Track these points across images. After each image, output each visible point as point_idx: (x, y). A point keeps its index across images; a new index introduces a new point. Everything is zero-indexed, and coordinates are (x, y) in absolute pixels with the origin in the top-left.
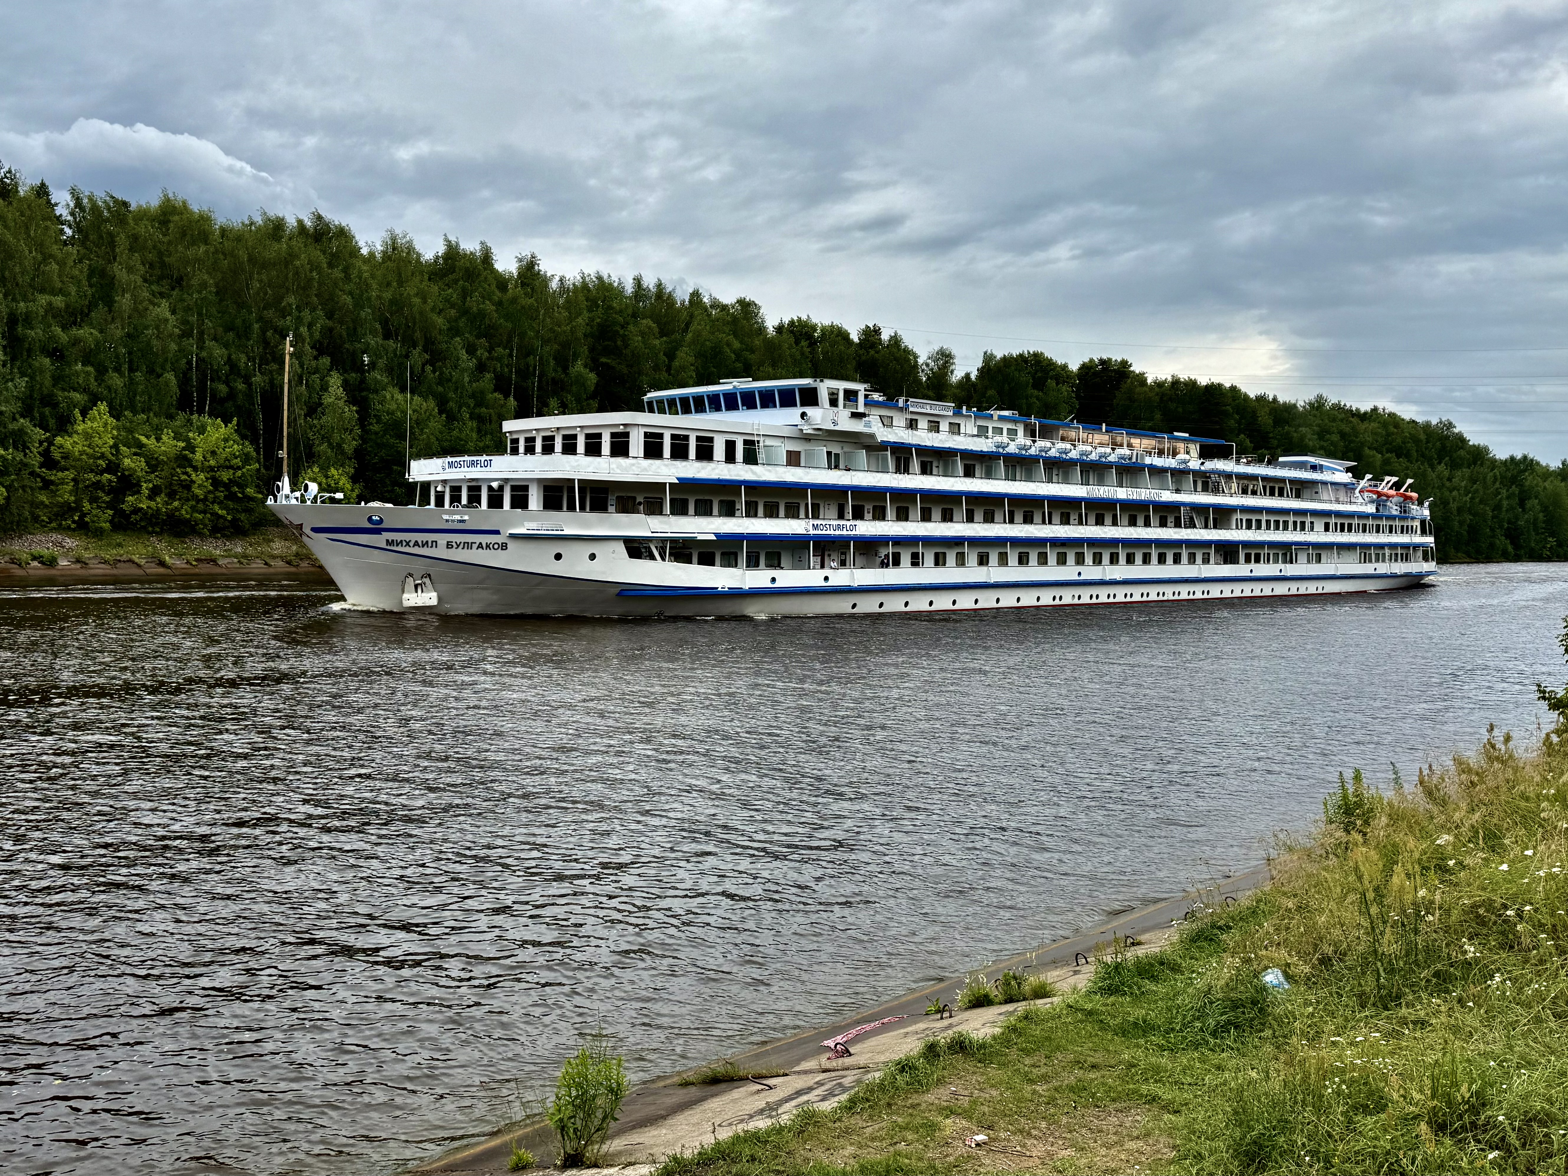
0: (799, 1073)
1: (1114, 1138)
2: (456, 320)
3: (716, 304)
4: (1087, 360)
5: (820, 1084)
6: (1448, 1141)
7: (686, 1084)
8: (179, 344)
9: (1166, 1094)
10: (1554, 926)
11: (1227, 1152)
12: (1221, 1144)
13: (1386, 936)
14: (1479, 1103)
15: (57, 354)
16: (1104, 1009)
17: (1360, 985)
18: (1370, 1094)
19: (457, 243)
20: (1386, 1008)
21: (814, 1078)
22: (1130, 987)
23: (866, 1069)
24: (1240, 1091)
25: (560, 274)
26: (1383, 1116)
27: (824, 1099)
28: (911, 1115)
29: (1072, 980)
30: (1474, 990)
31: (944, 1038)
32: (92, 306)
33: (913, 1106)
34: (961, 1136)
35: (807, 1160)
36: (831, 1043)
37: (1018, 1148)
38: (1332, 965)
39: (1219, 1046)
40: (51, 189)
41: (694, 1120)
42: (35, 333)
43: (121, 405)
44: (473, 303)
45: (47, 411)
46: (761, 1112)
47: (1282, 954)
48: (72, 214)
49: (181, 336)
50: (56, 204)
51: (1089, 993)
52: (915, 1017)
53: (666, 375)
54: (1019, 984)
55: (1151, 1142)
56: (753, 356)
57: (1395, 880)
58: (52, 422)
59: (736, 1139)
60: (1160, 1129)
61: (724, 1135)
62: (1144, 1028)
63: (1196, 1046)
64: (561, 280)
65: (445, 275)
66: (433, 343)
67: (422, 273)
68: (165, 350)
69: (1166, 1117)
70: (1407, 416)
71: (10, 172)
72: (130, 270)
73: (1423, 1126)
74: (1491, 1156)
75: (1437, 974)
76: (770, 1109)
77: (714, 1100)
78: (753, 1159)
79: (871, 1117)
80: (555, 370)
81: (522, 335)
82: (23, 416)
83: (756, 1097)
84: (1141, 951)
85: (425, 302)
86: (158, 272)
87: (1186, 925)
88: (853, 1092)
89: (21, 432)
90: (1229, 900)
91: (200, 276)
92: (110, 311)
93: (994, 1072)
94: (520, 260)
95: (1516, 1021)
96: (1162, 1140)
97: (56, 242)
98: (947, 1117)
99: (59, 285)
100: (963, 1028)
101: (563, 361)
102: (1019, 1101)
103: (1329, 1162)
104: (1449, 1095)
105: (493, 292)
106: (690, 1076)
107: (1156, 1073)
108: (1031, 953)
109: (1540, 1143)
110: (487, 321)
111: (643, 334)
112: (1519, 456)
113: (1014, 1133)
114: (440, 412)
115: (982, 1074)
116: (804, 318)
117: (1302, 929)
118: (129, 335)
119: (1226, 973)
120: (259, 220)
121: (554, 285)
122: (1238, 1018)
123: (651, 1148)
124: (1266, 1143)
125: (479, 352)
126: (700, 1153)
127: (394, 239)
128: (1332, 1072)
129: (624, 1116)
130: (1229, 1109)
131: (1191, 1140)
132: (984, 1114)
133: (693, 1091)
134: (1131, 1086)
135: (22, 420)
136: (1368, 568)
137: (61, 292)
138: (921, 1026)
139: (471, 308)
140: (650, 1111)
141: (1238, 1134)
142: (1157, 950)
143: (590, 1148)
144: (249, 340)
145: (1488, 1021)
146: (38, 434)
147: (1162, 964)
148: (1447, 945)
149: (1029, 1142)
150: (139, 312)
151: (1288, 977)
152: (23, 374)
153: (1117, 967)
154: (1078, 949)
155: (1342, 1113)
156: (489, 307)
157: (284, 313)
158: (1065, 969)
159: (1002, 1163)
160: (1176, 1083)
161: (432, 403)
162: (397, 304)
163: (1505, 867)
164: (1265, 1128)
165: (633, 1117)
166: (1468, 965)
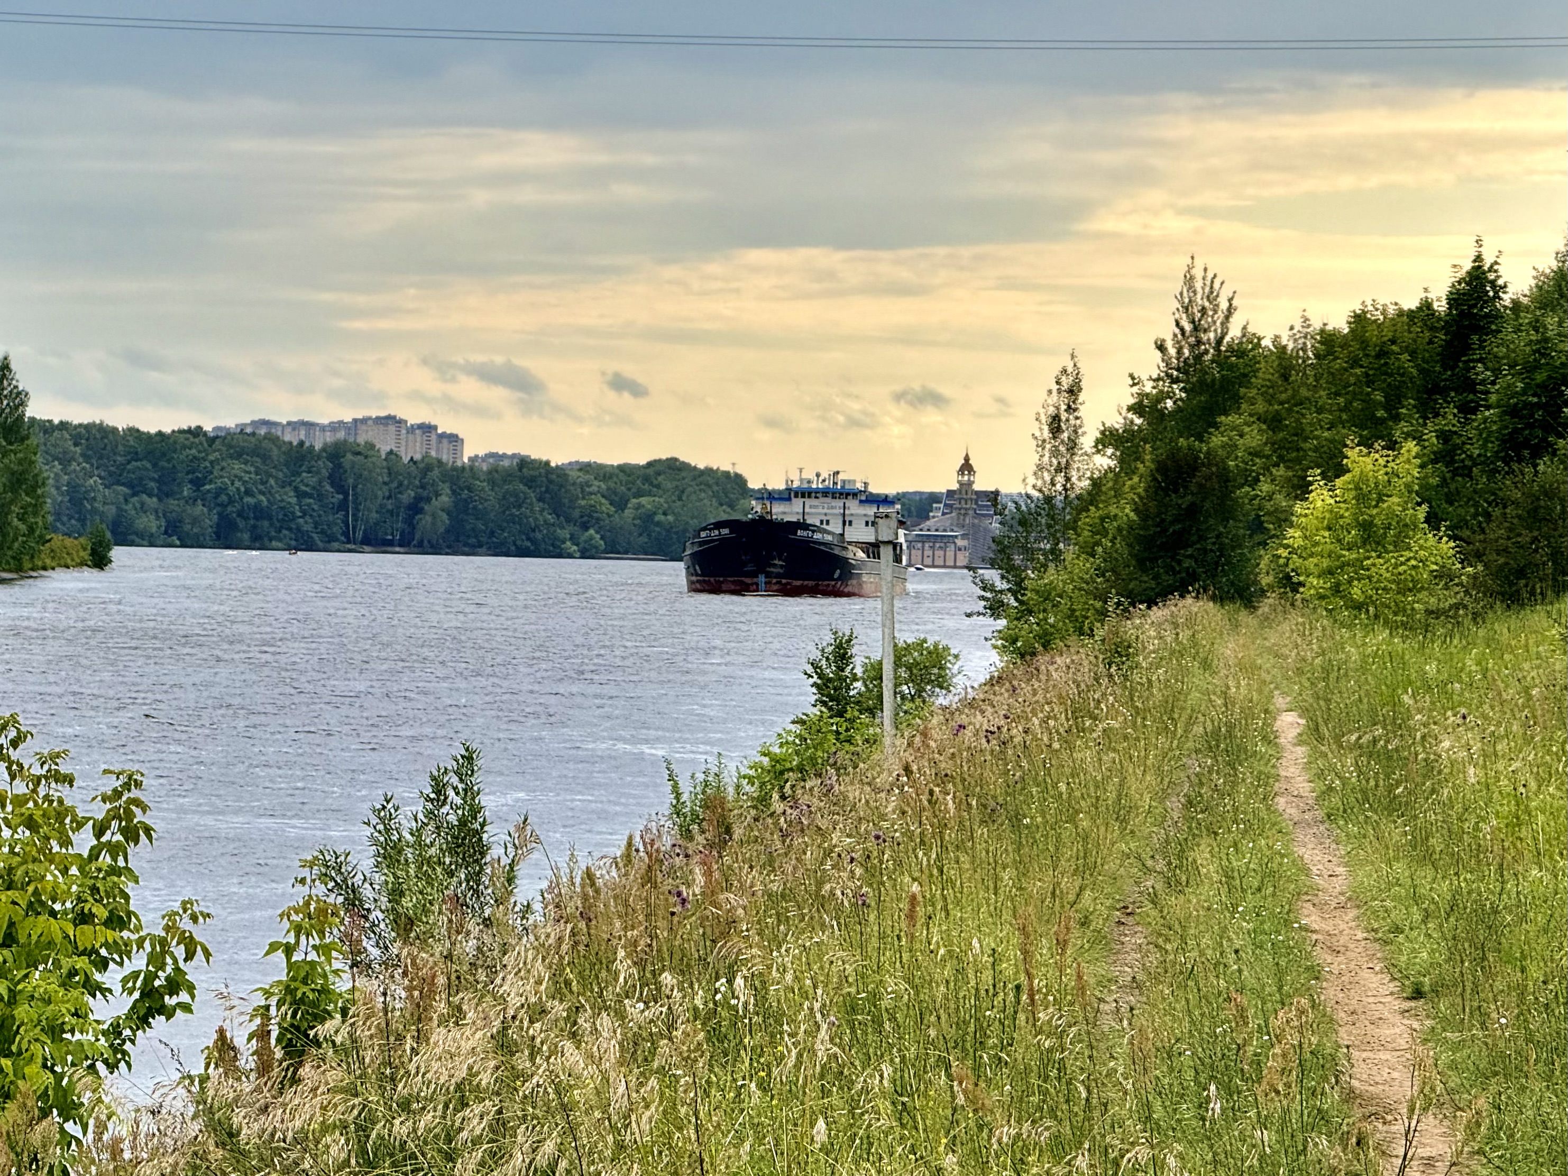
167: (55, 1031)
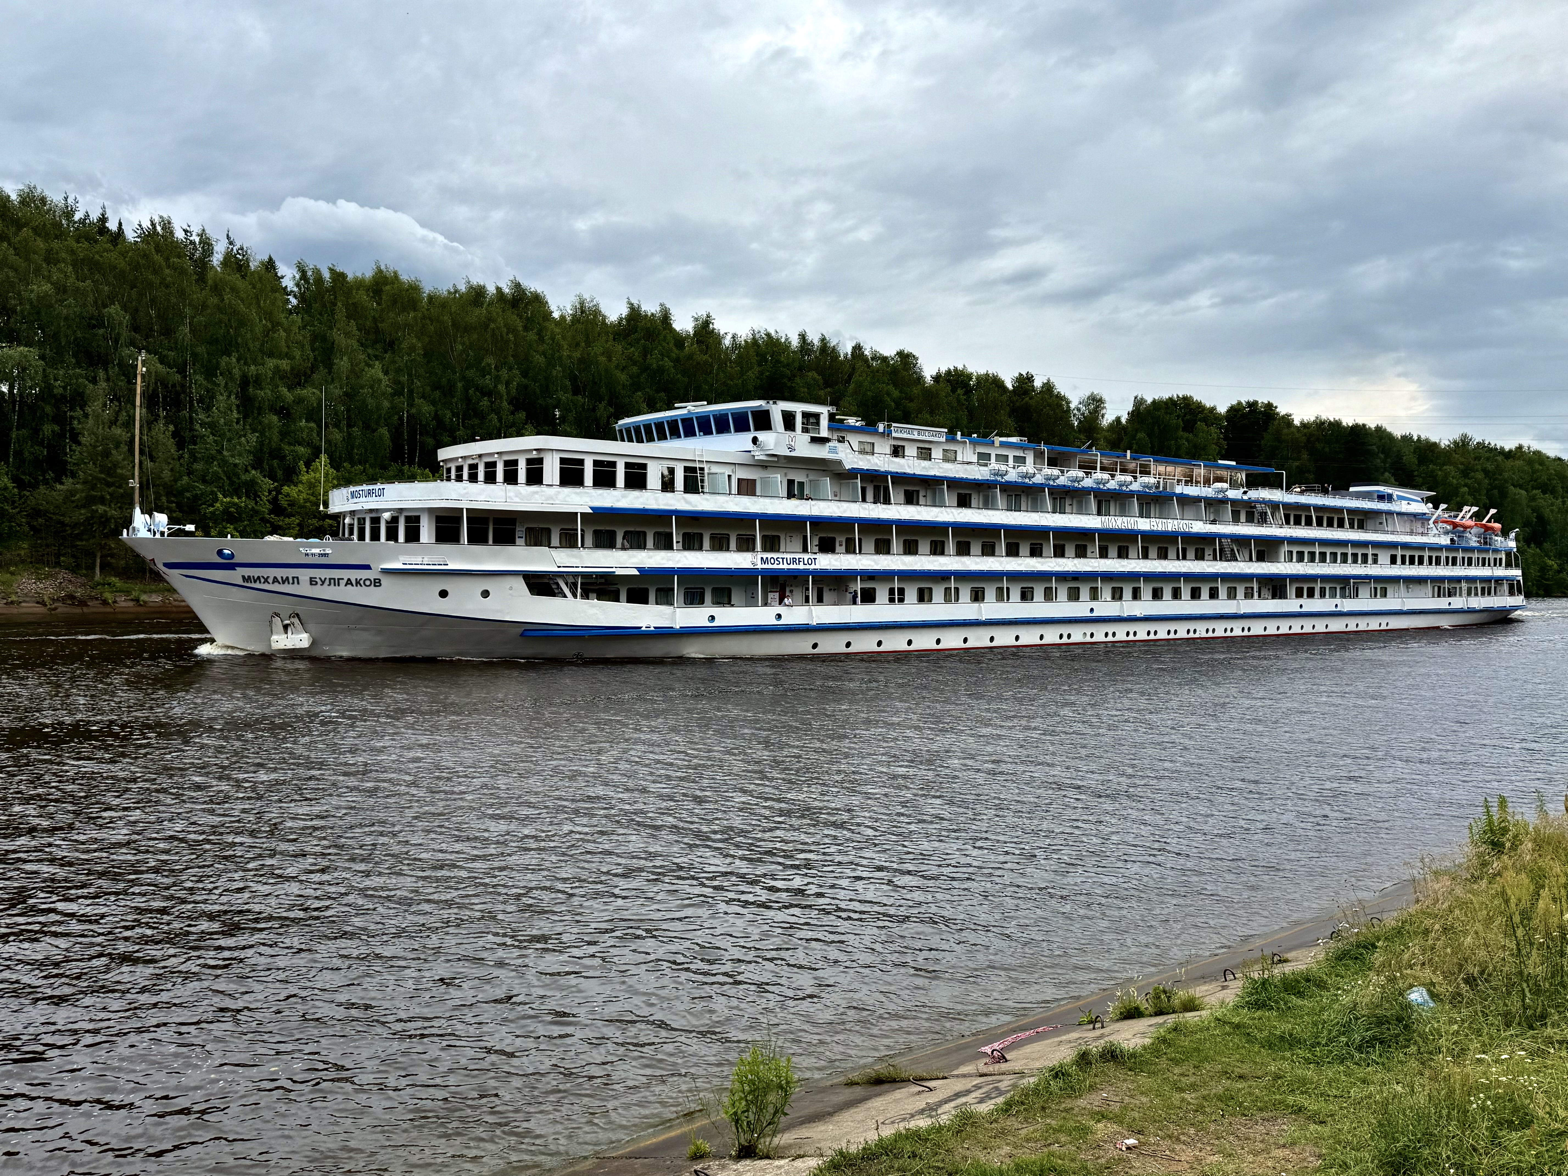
0: (957, 1076)
1: (1261, 1145)
2: (638, 376)
3: (876, 357)
4: (1235, 402)
5: (978, 1087)
7: (851, 1084)
8: (391, 402)
9: (1312, 1105)
11: (1372, 1162)
12: (1367, 1155)
13: (1532, 958)
15: (284, 412)
16: (1251, 1022)
17: (1506, 1005)
18: (1515, 1110)
19: (639, 306)
20: (1531, 1028)
21: (971, 1081)
22: (1277, 1002)
23: (1021, 1074)
24: (1386, 1103)
25: (732, 332)
26: (1528, 1132)
27: (981, 1101)
28: (1064, 1118)
29: (1221, 995)
31: (1095, 1048)
32: (313, 369)
33: (1066, 1110)
34: (1112, 1139)
35: (965, 1158)
36: (988, 1049)
37: (1167, 1153)
38: (1477, 985)
39: (1365, 1060)
40: (278, 264)
41: (859, 1117)
42: (264, 394)
43: (340, 457)
44: (653, 361)
45: (275, 463)
46: (922, 1112)
47: (1427, 974)
48: (298, 285)
49: (393, 395)
50: (282, 277)
51: (1237, 1007)
52: (1068, 1027)
54: (1169, 998)
55: (1297, 1150)
56: (912, 404)
57: (1541, 904)
58: (280, 474)
59: (898, 1137)
60: (1306, 1139)
61: (887, 1132)
62: (1290, 1042)
63: (1342, 1060)
64: (733, 337)
65: (628, 335)
66: (617, 398)
67: (607, 333)
68: (379, 407)
69: (1312, 1127)
70: (1550, 454)
71: (242, 249)
72: (348, 335)
76: (930, 1110)
77: (878, 1099)
78: (914, 1155)
79: (1026, 1119)
82: (254, 468)
83: (917, 1098)
84: (1287, 968)
85: (610, 359)
86: (372, 337)
87: (1332, 944)
88: (1009, 1095)
89: (253, 482)
90: (1374, 921)
91: (408, 339)
92: (330, 373)
93: (1144, 1080)
94: (696, 320)
96: (1308, 1149)
97: (283, 312)
98: (1099, 1121)
99: (285, 350)
100: (1116, 1038)
102: (1168, 1107)
105: (671, 351)
106: (854, 1076)
107: (1302, 1086)
108: (1180, 969)
110: (666, 377)
111: (808, 385)
113: (1163, 1138)
115: (1133, 1082)
116: (960, 367)
117: (1447, 950)
118: (346, 394)
119: (1371, 991)
120: (463, 288)
121: (727, 342)
122: (1382, 1034)
123: (819, 1143)
124: (1411, 1155)
126: (864, 1149)
127: (582, 304)
128: (1477, 1089)
129: (793, 1112)
130: (1374, 1121)
131: (1336, 1150)
132: (1134, 1119)
133: (858, 1091)
134: (1278, 1097)
135: (253, 472)
136: (1442, 603)
137: (288, 356)
138: (1074, 1035)
139: (651, 365)
140: (817, 1107)
141: (1383, 1145)
142: (1304, 967)
143: (762, 1140)
144: (453, 397)
146: (267, 483)
147: (1308, 980)
149: (1178, 1147)
150: (355, 372)
151: (1432, 995)
152: (254, 431)
153: (1264, 982)
154: (1226, 966)
155: (1487, 1128)
156: (668, 363)
157: (484, 373)
158: (1214, 984)
159: (1152, 1166)
160: (1322, 1095)
162: (585, 362)
164: (1410, 1140)
165: (802, 1113)
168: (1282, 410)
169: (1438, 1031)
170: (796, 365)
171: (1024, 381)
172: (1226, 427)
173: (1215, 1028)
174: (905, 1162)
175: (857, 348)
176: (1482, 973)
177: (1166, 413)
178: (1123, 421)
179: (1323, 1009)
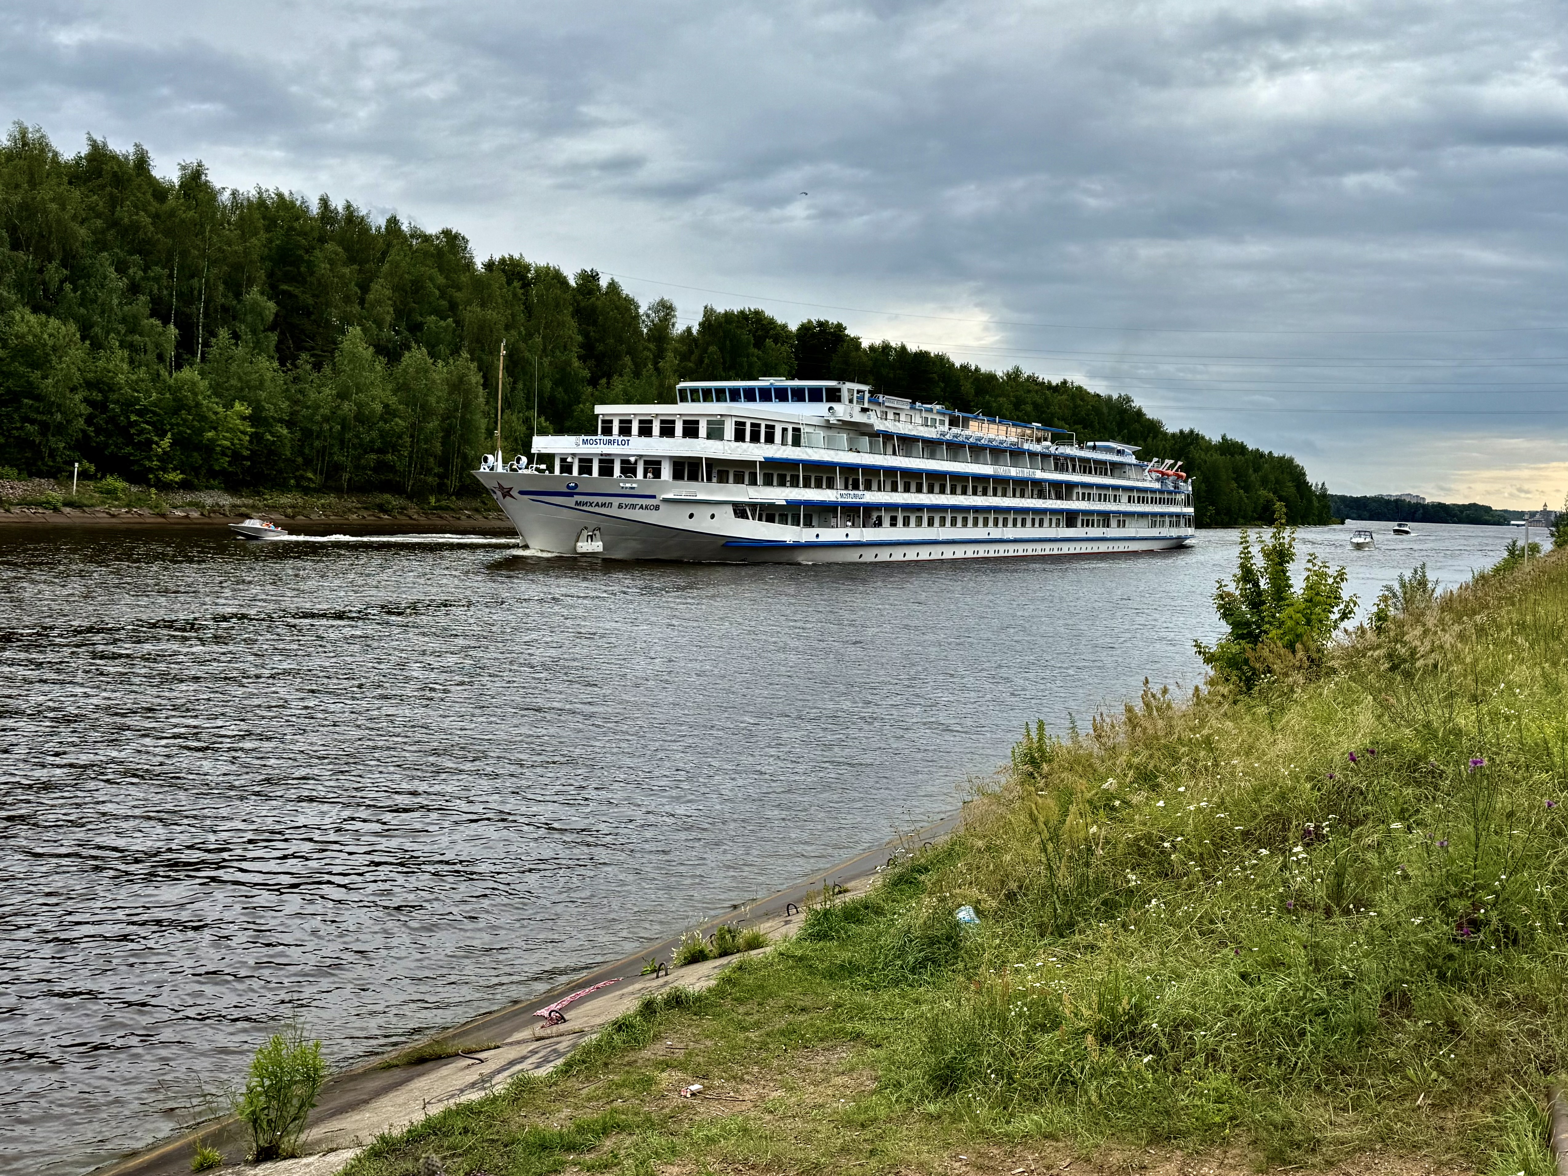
0: (511, 1044)
1: (822, 1076)
2: (103, 232)
3: (416, 234)
4: (805, 321)
5: (534, 1052)
6: (1111, 1050)
7: (388, 1067)
9: (868, 1029)
10: (1201, 854)
11: (923, 1078)
12: (918, 1071)
14: (1138, 1013)
16: (813, 954)
17: (1040, 916)
18: (1048, 1014)
19: (105, 144)
20: (1062, 936)
21: (527, 1047)
22: (838, 932)
23: (581, 1032)
24: (935, 1021)
25: (231, 186)
26: (1058, 1032)
27: (539, 1066)
28: (628, 1072)
29: (784, 929)
30: (1134, 914)
31: (660, 995)
33: (629, 1064)
34: (676, 1087)
35: (522, 1127)
36: (544, 1012)
37: (732, 1094)
38: (1017, 900)
39: (917, 981)
41: (400, 1100)
44: (124, 214)
46: (473, 1085)
47: (974, 892)
51: (800, 940)
52: (631, 979)
53: (358, 308)
54: (734, 937)
55: (855, 1076)
56: (458, 294)
57: (1070, 819)
59: (448, 1114)
60: (863, 1063)
61: (435, 1110)
62: (849, 970)
63: (896, 983)
64: (233, 194)
65: (89, 179)
66: (74, 257)
67: (59, 175)
69: (869, 1051)
70: (1092, 390)
73: (1090, 1037)
74: (1145, 1060)
75: (1105, 903)
76: (483, 1082)
77: (422, 1079)
78: (466, 1131)
79: (587, 1079)
80: (225, 296)
81: (184, 254)
83: (467, 1071)
84: (848, 897)
85: (63, 208)
87: (890, 870)
88: (569, 1055)
90: (928, 845)
93: (709, 1023)
94: (183, 168)
95: (1170, 941)
96: (865, 1073)
98: (663, 1071)
100: (680, 984)
101: (236, 288)
102: (733, 1048)
103: (1012, 1078)
104: (1112, 1008)
105: (149, 203)
106: (393, 1059)
107: (860, 1012)
108: (744, 907)
109: (1186, 1044)
110: (141, 235)
111: (332, 262)
112: (1187, 430)
113: (727, 1080)
114: (83, 339)
115: (698, 1026)
116: (516, 256)
117: (991, 867)
119: (924, 913)
121: (226, 197)
122: (934, 953)
123: (355, 1132)
124: (958, 1066)
125: (131, 271)
126: (409, 1131)
127: (24, 133)
128: (1016, 997)
129: (322, 1103)
130: (925, 1038)
131: (891, 1071)
132: (699, 1064)
133: (397, 1073)
134: (837, 1025)
138: (637, 986)
139: (122, 219)
140: (350, 1097)
141: (933, 1060)
142: (863, 895)
143: (286, 1138)
145: (1146, 942)
147: (867, 908)
148: (1114, 876)
149: (742, 1087)
151: (978, 912)
153: (826, 913)
154: (789, 901)
155: (1023, 1033)
156: (145, 219)
158: (777, 920)
159: (716, 1109)
160: (878, 1019)
161: (73, 327)
162: (28, 209)
163: (1161, 803)
164: (957, 1052)
165: (334, 1104)
166: (1130, 892)
167: (1321, 621)
168: (851, 332)
169: (982, 945)
170: (316, 234)
171: (589, 279)
172: (796, 347)
173: (779, 963)
174: (455, 1139)
175: (393, 222)
176: (1020, 887)
177: (737, 327)
178: (695, 331)
179: (880, 934)
